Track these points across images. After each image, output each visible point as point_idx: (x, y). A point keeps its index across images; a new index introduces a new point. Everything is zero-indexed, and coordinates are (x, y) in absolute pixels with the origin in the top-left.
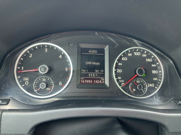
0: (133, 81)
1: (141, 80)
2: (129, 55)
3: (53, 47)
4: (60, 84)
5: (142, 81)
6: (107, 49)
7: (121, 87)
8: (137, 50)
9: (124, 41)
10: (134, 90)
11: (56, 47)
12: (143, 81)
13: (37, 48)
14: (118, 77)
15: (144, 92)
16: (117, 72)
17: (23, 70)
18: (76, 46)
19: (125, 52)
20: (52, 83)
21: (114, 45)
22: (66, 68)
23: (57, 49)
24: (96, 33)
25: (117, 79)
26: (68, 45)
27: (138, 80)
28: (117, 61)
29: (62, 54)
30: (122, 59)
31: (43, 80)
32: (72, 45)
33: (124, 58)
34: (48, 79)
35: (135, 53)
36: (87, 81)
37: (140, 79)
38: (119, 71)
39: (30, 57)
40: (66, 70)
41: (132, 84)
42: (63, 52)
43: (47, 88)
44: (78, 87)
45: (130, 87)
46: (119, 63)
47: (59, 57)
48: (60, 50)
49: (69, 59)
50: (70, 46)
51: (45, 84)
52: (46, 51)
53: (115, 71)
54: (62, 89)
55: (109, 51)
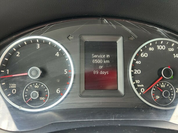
0: (156, 85)
1: (167, 84)
2: (150, 49)
3: (47, 42)
4: (58, 92)
5: (168, 85)
6: (120, 42)
8: (162, 43)
9: (144, 31)
10: (158, 97)
11: (51, 42)
12: (170, 85)
13: (26, 43)
14: (136, 81)
15: (170, 100)
16: (135, 73)
17: (8, 73)
18: (78, 40)
20: (47, 90)
21: (130, 36)
22: (65, 70)
23: (52, 45)
24: (105, 21)
25: (134, 83)
26: (68, 38)
27: (163, 84)
28: (135, 58)
29: (60, 50)
30: (141, 55)
31: (36, 87)
32: (72, 38)
33: (144, 54)
34: (42, 86)
35: (159, 47)
37: (166, 83)
38: (137, 72)
39: (17, 56)
41: (154, 89)
43: (40, 98)
44: (81, 96)
45: (153, 94)
46: (137, 61)
47: (56, 55)
48: (57, 45)
49: (68, 58)
50: (70, 39)
51: (37, 93)
52: (38, 47)
53: (132, 72)
54: (61, 98)
55: (123, 46)
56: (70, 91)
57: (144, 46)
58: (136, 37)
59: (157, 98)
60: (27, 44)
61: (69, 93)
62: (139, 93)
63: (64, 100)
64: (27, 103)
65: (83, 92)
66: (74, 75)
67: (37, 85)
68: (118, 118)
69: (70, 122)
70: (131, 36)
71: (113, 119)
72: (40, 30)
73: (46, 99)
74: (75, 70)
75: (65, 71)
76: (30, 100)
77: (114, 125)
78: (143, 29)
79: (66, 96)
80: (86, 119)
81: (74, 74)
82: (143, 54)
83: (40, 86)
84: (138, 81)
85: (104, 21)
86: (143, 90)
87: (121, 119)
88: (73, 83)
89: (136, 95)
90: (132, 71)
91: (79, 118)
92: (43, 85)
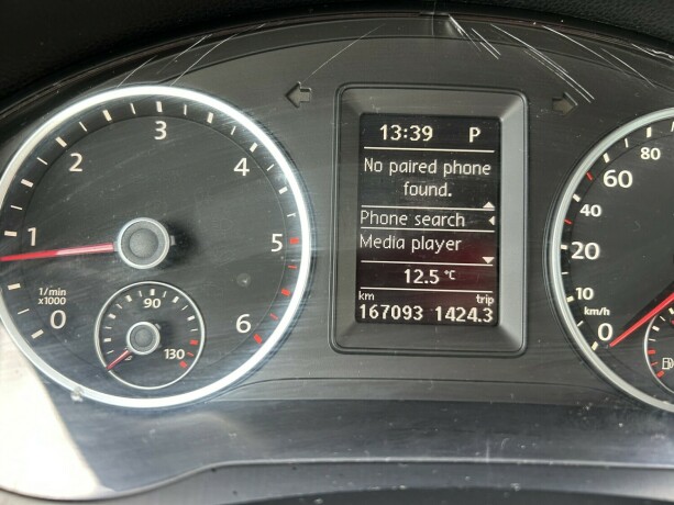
0: (665, 313)
2: (647, 153)
3: (198, 114)
4: (244, 327)
6: (514, 119)
7: (595, 345)
10: (671, 364)
11: (215, 113)
13: (109, 118)
14: (579, 289)
16: (575, 256)
17: (33, 244)
18: (333, 103)
19: (626, 136)
20: (196, 320)
21: (558, 91)
22: (274, 235)
23: (221, 125)
24: (454, 25)
25: (571, 299)
28: (577, 192)
29: (252, 149)
30: (606, 177)
31: (149, 303)
32: (306, 97)
34: (176, 299)
36: (396, 311)
38: (583, 253)
39: (73, 169)
40: (276, 246)
41: (656, 329)
42: (258, 142)
43: (167, 350)
44: (340, 349)
45: (649, 349)
46: (586, 206)
47: (236, 169)
48: (240, 128)
49: (288, 185)
50: (297, 102)
51: (155, 329)
52: (160, 134)
53: (563, 252)
54: (252, 354)
55: (529, 133)
56: (292, 325)
57: (621, 140)
58: (588, 96)
59: (666, 366)
60: (115, 120)
61: (286, 337)
62: (591, 345)
63: (266, 367)
64: (113, 369)
65: (350, 332)
66: (312, 258)
67: (152, 298)
68: (506, 454)
69: (294, 466)
70: (564, 96)
71: (487, 460)
72: (167, 62)
73: (189, 359)
74: (315, 236)
75: (274, 241)
76: (123, 360)
77: (489, 485)
78: (621, 64)
79: (276, 347)
80: (365, 456)
81: (313, 253)
82: (611, 174)
83: (167, 302)
84: (586, 293)
85: (448, 25)
86: (606, 332)
87: (524, 456)
88: (306, 294)
90: (565, 247)
91: (331, 450)
92: (181, 296)
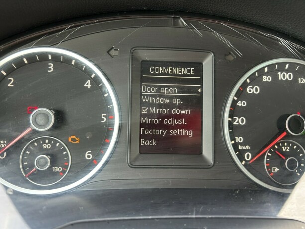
0: (273, 147)
1: (293, 145)
2: (265, 79)
3: (68, 60)
4: (89, 157)
5: (295, 147)
6: (208, 64)
7: (244, 162)
8: (286, 67)
9: (255, 43)
10: (276, 170)
11: (76, 60)
12: (298, 147)
13: (26, 62)
14: (237, 138)
15: (298, 174)
16: (235, 124)
18: (129, 56)
19: (256, 71)
20: (67, 153)
21: (228, 52)
22: (102, 115)
23: (78, 65)
24: (182, 22)
25: (233, 142)
26: (108, 52)
27: (285, 144)
28: (235, 96)
29: (92, 76)
30: (248, 89)
31: (45, 146)
32: (117, 53)
33: (252, 88)
34: (58, 144)
35: (280, 75)
37: (291, 143)
38: (238, 122)
39: (9, 85)
40: (103, 120)
41: (270, 155)
42: (95, 73)
43: (54, 168)
45: (266, 163)
46: (240, 102)
47: (85, 85)
48: (87, 67)
49: (108, 92)
50: (113, 55)
51: (48, 158)
52: (50, 69)
53: (229, 122)
54: (90, 171)
55: (215, 70)
56: (110, 157)
57: (255, 73)
58: (240, 54)
59: (274, 171)
60: (29, 63)
61: (107, 162)
62: (242, 162)
63: (97, 176)
64: (28, 177)
66: (120, 127)
67: (47, 144)
68: (202, 213)
69: (109, 221)
70: (230, 53)
71: (194, 216)
72: (53, 37)
73: (64, 172)
74: (121, 116)
75: (102, 118)
76: (33, 172)
77: (194, 227)
78: (253, 40)
79: (101, 167)
80: (140, 216)
81: (120, 124)
82: (250, 88)
83: (53, 146)
84: (239, 140)
85: (179, 22)
86: (248, 156)
87: (210, 214)
88: (117, 143)
89: (236, 165)
90: (230, 120)
91: (125, 214)
92: (60, 143)
